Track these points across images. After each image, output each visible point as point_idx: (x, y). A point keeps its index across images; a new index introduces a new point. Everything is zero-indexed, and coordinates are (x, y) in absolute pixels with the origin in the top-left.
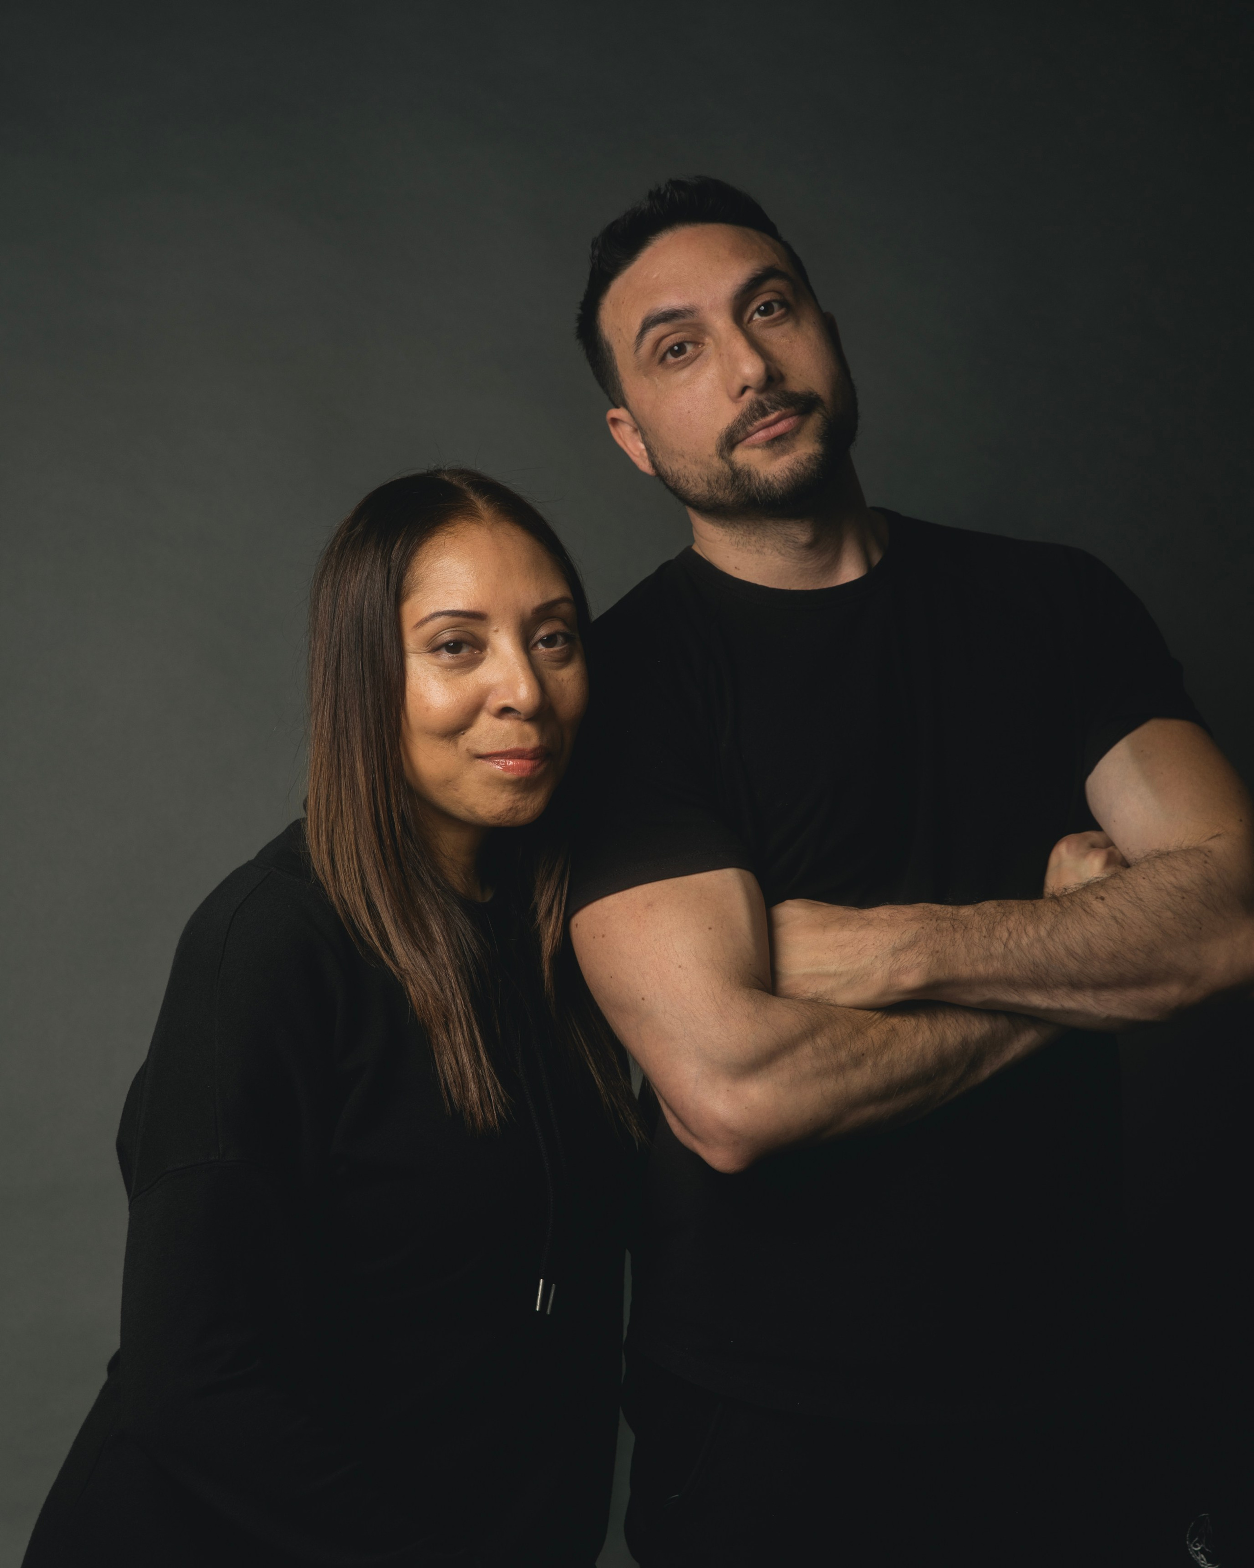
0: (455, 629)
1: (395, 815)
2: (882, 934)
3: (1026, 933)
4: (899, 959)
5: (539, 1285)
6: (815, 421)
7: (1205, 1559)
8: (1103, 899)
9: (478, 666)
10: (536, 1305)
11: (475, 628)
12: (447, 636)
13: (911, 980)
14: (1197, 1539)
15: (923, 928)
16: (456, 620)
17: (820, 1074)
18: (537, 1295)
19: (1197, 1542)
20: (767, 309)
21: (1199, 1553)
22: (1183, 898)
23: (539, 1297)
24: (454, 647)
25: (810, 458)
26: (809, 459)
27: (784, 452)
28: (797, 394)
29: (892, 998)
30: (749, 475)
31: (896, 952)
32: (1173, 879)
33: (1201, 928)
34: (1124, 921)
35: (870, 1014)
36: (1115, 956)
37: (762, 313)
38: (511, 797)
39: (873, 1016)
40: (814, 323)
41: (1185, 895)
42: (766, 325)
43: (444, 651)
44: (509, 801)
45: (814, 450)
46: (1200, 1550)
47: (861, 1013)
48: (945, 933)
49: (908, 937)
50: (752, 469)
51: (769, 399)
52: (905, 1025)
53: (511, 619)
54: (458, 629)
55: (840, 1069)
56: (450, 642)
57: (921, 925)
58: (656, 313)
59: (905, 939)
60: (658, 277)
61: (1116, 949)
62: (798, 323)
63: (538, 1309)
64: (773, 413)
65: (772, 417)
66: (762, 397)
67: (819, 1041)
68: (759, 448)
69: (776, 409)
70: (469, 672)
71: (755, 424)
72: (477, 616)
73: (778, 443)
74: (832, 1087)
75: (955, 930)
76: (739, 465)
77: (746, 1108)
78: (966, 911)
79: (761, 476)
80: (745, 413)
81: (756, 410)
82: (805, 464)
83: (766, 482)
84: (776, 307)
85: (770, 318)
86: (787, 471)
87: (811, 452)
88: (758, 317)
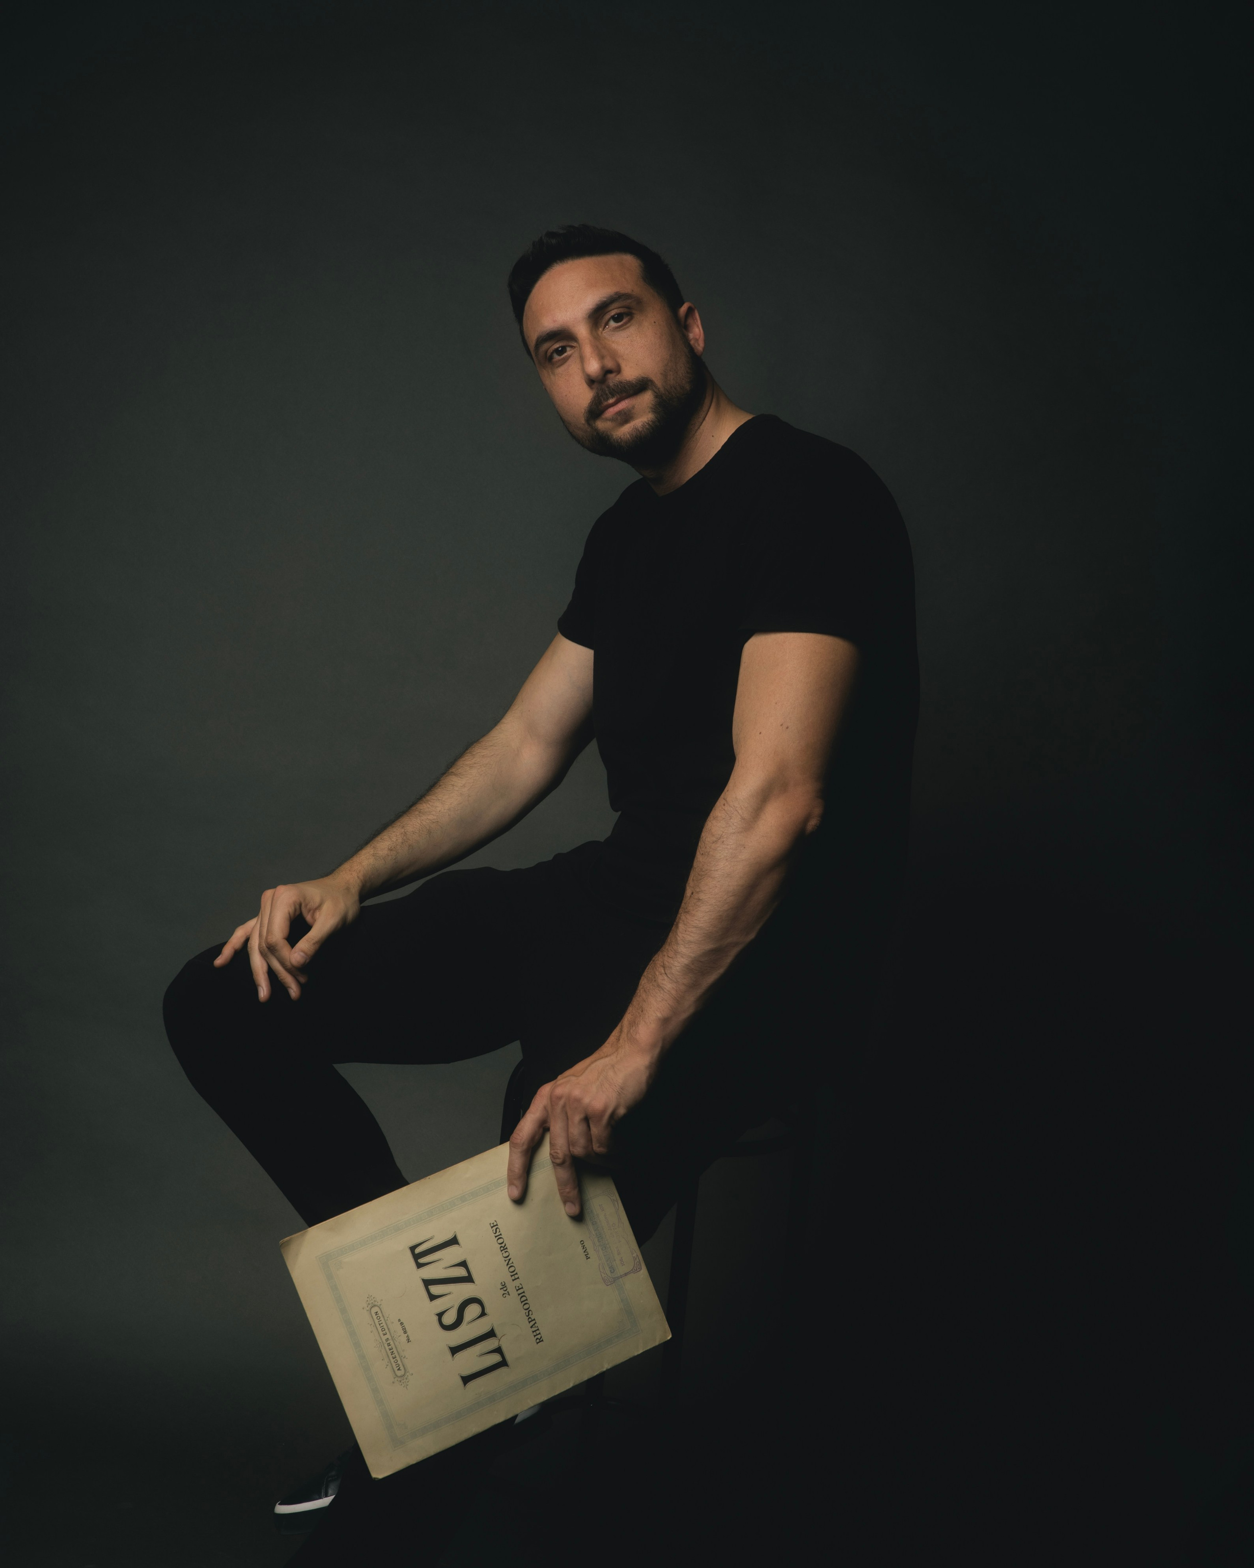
6: (649, 396)
20: (617, 318)
30: (608, 437)
37: (614, 320)
42: (615, 330)
45: (650, 417)
50: (609, 434)
62: (640, 326)
64: (612, 398)
65: (612, 401)
68: (610, 420)
71: (602, 406)
76: (601, 431)
80: (595, 397)
81: (602, 395)
82: (640, 429)
83: (617, 442)
84: (624, 317)
85: (620, 324)
86: (628, 434)
87: (646, 420)
88: (612, 324)
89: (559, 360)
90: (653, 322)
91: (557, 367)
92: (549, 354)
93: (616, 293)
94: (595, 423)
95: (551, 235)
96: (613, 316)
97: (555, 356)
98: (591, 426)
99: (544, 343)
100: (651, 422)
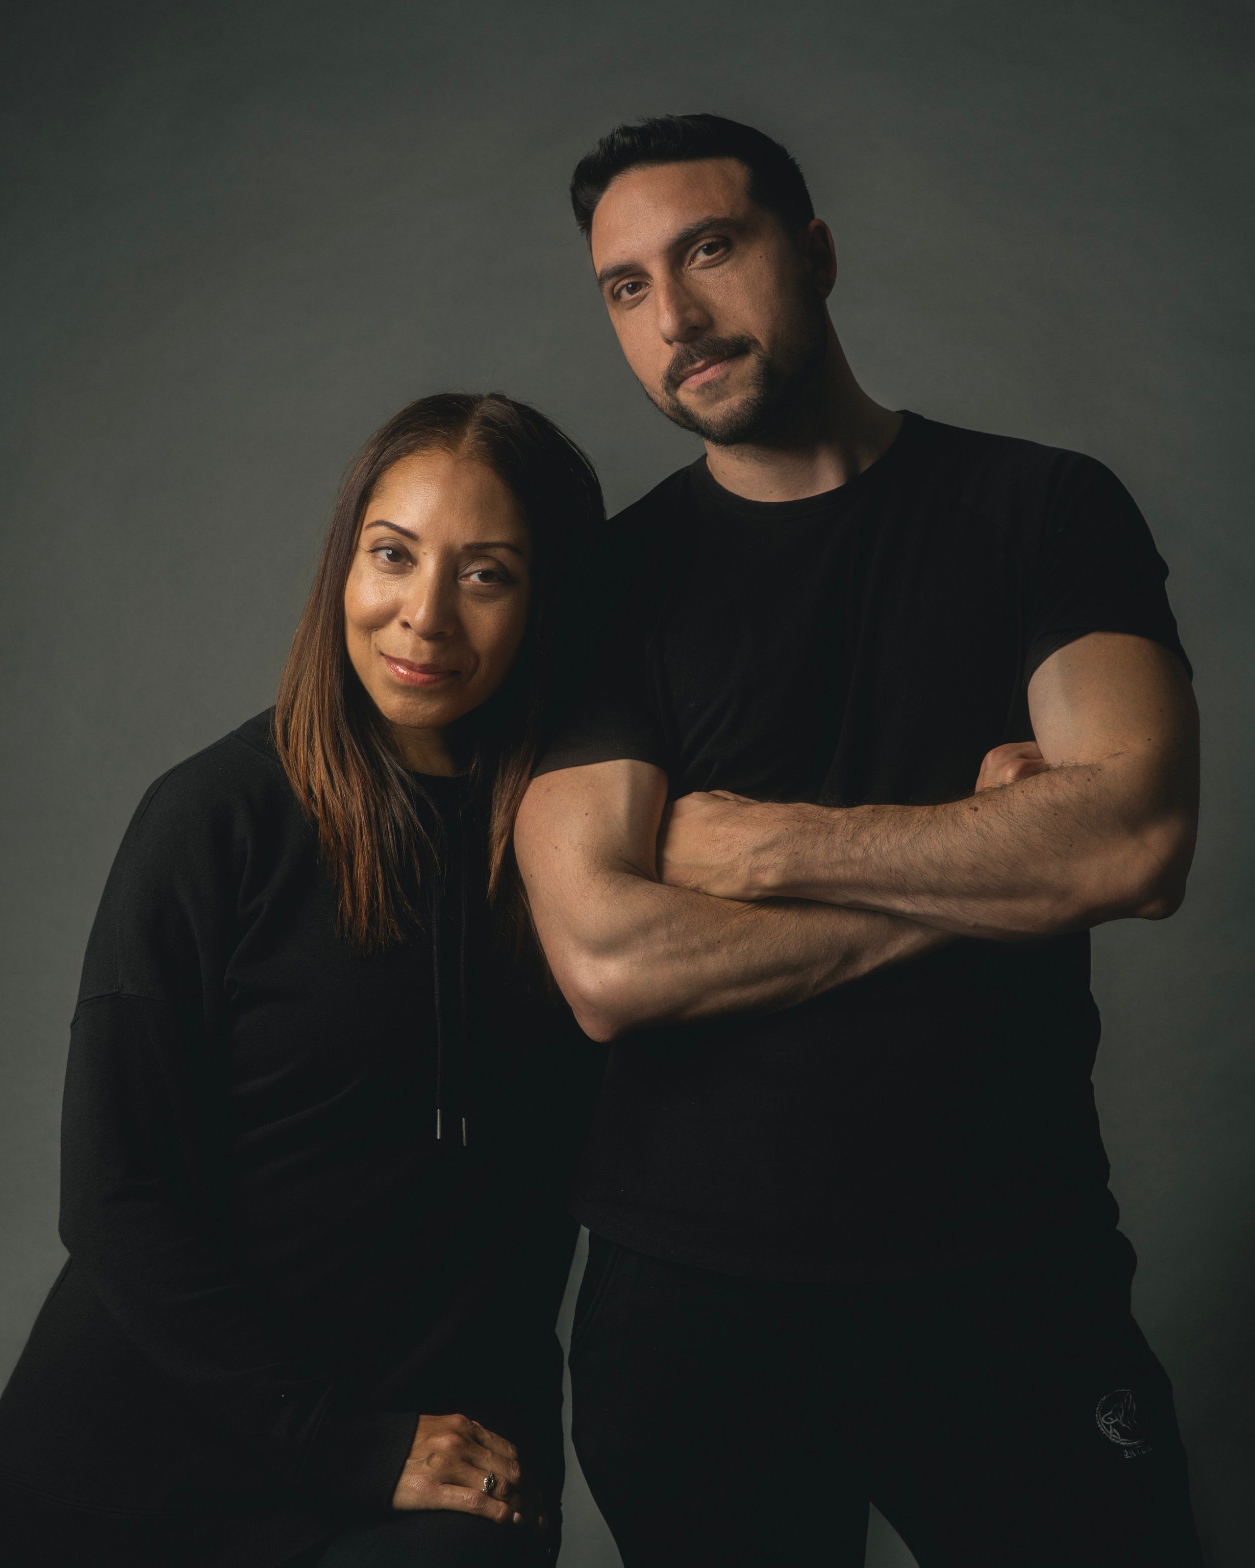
0: (393, 540)
2: (749, 832)
3: (888, 840)
4: (759, 858)
5: (437, 1116)
6: (749, 365)
7: (1118, 1434)
8: (976, 809)
9: (404, 577)
10: (436, 1134)
11: (407, 542)
12: (386, 544)
13: (769, 879)
14: (1110, 1413)
15: (786, 829)
16: (395, 533)
17: (671, 956)
19: (1110, 1416)
20: (710, 250)
21: (1111, 1427)
22: (1056, 814)
23: (438, 1126)
25: (742, 402)
27: (718, 398)
28: (726, 340)
29: (755, 894)
31: (758, 851)
32: (1049, 795)
33: (1071, 845)
34: (988, 833)
35: (739, 905)
36: (975, 868)
37: (706, 252)
38: (403, 699)
39: (744, 907)
41: (1057, 812)
42: (706, 266)
44: (401, 702)
45: (747, 395)
46: (1112, 1425)
47: (728, 904)
48: (808, 834)
49: (769, 837)
50: (693, 410)
51: (694, 348)
52: (772, 917)
53: (439, 547)
55: (693, 953)
57: (785, 826)
59: (766, 839)
60: (609, 225)
61: (976, 861)
62: (742, 258)
63: (438, 1137)
64: (700, 361)
65: (699, 365)
67: (674, 926)
68: (693, 392)
70: (395, 580)
71: (686, 370)
73: (712, 389)
74: (683, 969)
75: (819, 833)
76: (683, 404)
77: (601, 983)
78: (837, 814)
80: (675, 359)
84: (720, 246)
85: (713, 257)
86: (720, 416)
87: (745, 397)
88: (702, 257)
89: (629, 300)
91: (628, 308)
92: (617, 290)
93: (711, 218)
94: (675, 393)
96: (704, 246)
97: (625, 294)
98: (669, 394)
99: (609, 279)
100: (752, 399)
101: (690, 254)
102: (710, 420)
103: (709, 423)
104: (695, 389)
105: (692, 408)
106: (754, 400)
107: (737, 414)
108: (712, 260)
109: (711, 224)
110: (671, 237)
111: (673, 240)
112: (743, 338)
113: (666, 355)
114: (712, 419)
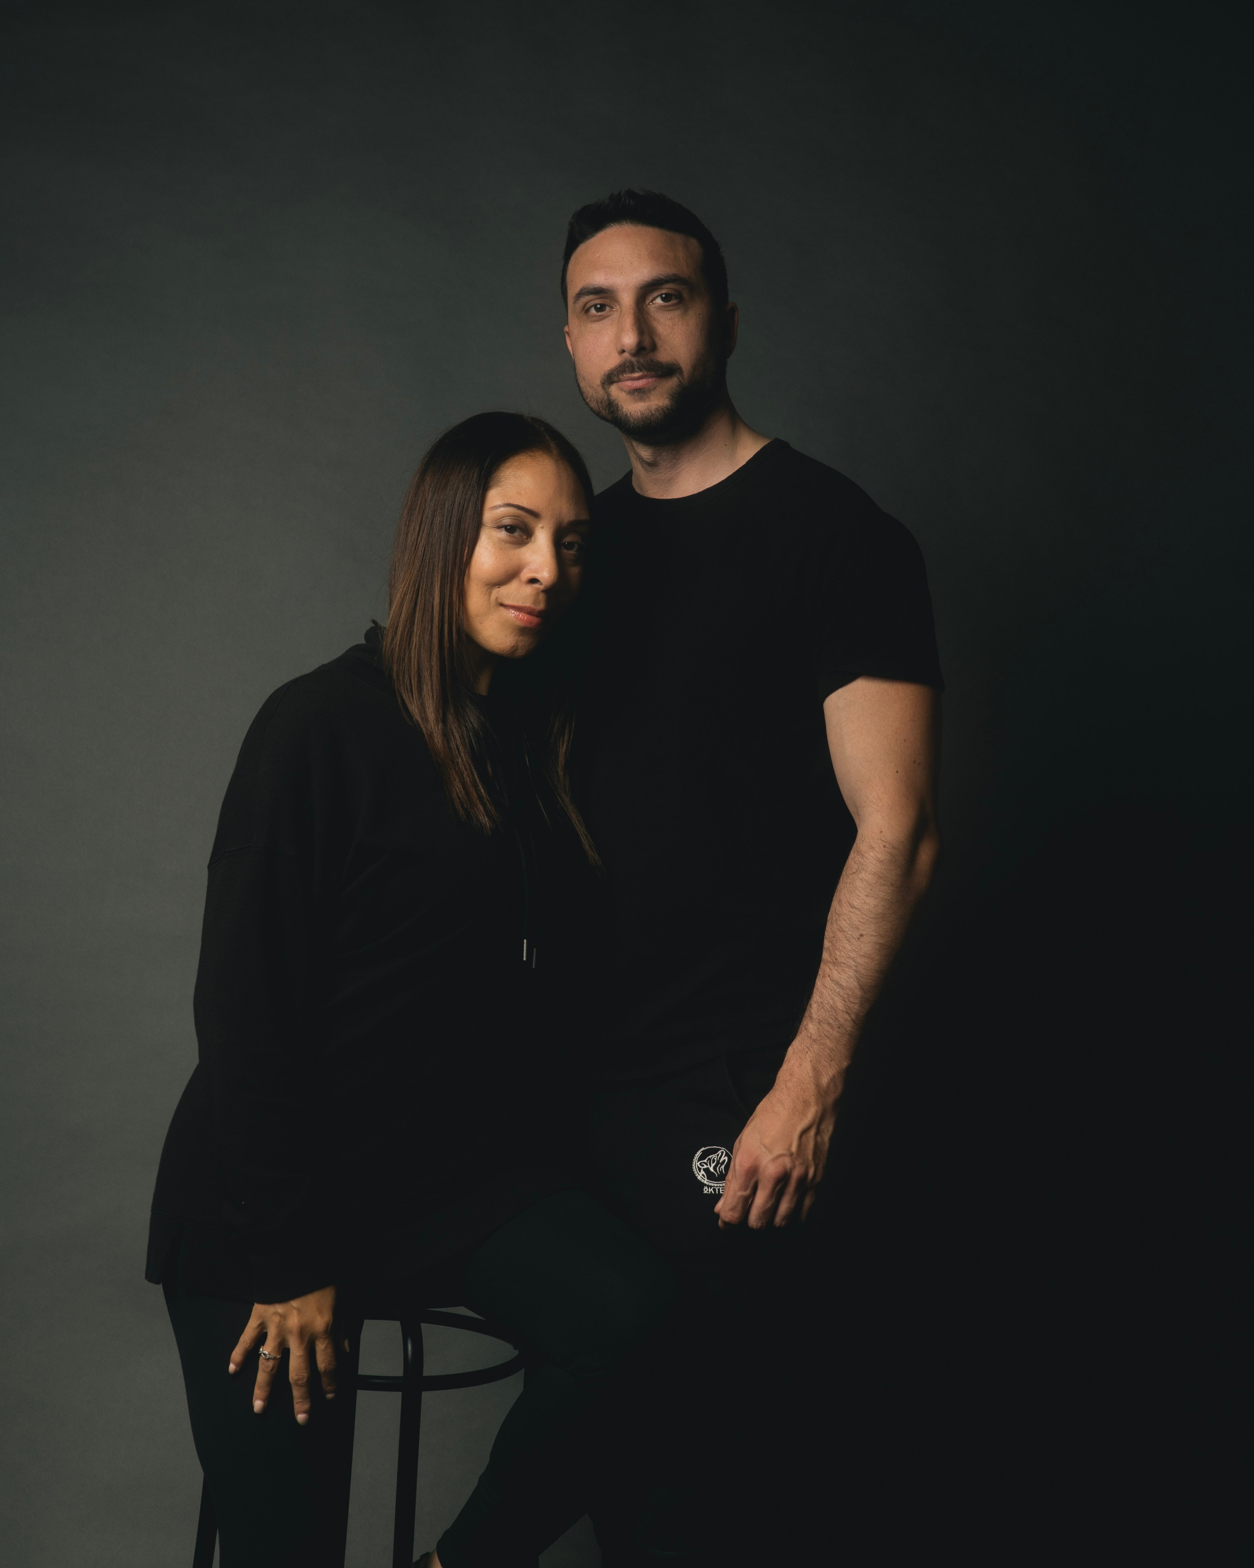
0: (516, 518)
1: (454, 627)
5: (523, 943)
6: (672, 383)
9: (523, 546)
10: (523, 957)
11: (529, 519)
12: (507, 521)
16: (520, 512)
18: (523, 950)
20: (666, 298)
23: (525, 952)
24: (510, 529)
25: (658, 408)
26: (657, 410)
27: (641, 399)
28: (661, 363)
30: (617, 406)
37: (663, 299)
40: (699, 314)
42: (661, 308)
43: (503, 529)
45: (663, 403)
50: (620, 404)
51: (638, 362)
53: (553, 523)
54: (518, 518)
56: (508, 526)
58: (591, 287)
60: (599, 257)
62: (686, 311)
64: (638, 372)
65: (636, 375)
66: (634, 359)
68: (625, 392)
69: (641, 371)
70: (516, 548)
71: (624, 375)
72: (535, 514)
73: (639, 393)
76: (613, 398)
79: (624, 410)
80: (621, 365)
81: (628, 366)
82: (653, 412)
83: (626, 416)
84: (673, 298)
85: (667, 304)
86: (639, 413)
87: (661, 404)
88: (659, 301)
89: (595, 316)
90: (698, 313)
91: (591, 321)
92: (588, 306)
93: (674, 275)
94: (609, 388)
95: (630, 194)
96: (663, 294)
97: (593, 311)
98: (604, 388)
99: (588, 295)
100: (666, 408)
101: (653, 297)
102: (631, 413)
103: (629, 415)
104: (628, 390)
105: (619, 403)
106: (667, 408)
107: (652, 415)
108: (666, 306)
109: (673, 279)
110: (646, 279)
111: (647, 282)
112: (674, 364)
113: (613, 361)
114: (632, 413)
